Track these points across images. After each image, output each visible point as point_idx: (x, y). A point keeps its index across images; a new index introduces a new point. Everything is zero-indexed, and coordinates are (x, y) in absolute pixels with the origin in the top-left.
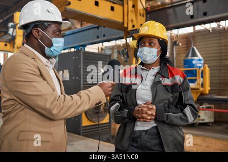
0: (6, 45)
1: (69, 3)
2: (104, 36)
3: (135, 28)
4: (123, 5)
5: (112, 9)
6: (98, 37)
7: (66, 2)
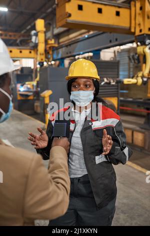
0: (30, 52)
1: (70, 15)
2: (116, 40)
3: (143, 33)
4: (130, 8)
5: (118, 14)
6: (111, 41)
7: (66, 15)
